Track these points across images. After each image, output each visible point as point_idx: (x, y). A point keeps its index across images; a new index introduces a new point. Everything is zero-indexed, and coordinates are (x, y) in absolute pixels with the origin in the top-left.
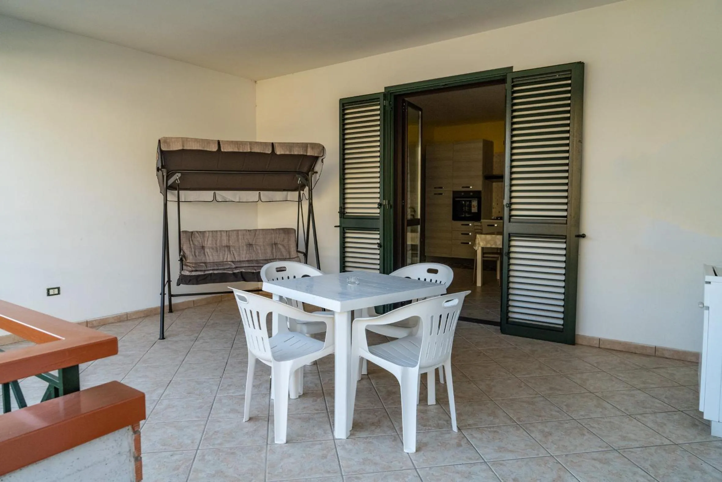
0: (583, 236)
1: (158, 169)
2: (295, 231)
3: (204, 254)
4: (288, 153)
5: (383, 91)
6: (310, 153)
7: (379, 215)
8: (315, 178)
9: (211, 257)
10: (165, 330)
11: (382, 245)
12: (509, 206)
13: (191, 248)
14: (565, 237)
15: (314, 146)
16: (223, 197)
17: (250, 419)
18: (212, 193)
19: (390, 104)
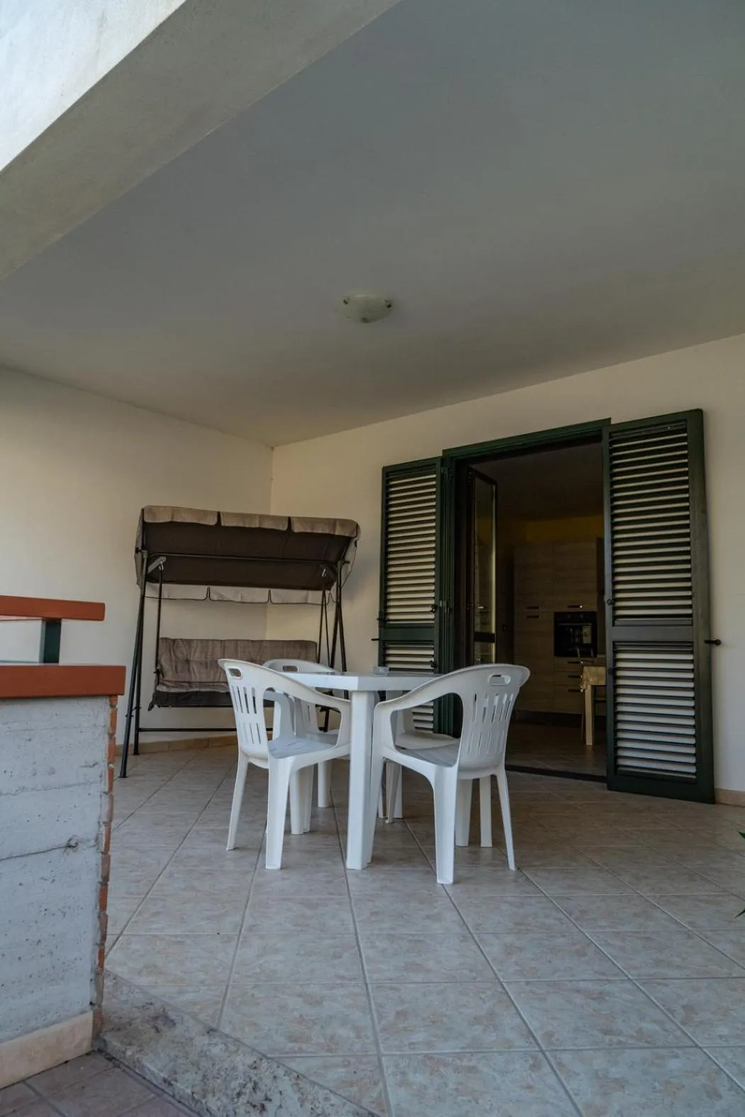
0: (718, 643)
1: (137, 551)
2: (316, 644)
3: (189, 670)
4: (309, 531)
5: (441, 455)
6: (338, 532)
7: (433, 622)
8: (347, 569)
9: (197, 675)
10: (127, 769)
11: (438, 663)
12: (611, 603)
13: (171, 660)
14: (690, 644)
15: (344, 523)
16: (221, 595)
17: (235, 849)
18: (205, 588)
19: (449, 473)
